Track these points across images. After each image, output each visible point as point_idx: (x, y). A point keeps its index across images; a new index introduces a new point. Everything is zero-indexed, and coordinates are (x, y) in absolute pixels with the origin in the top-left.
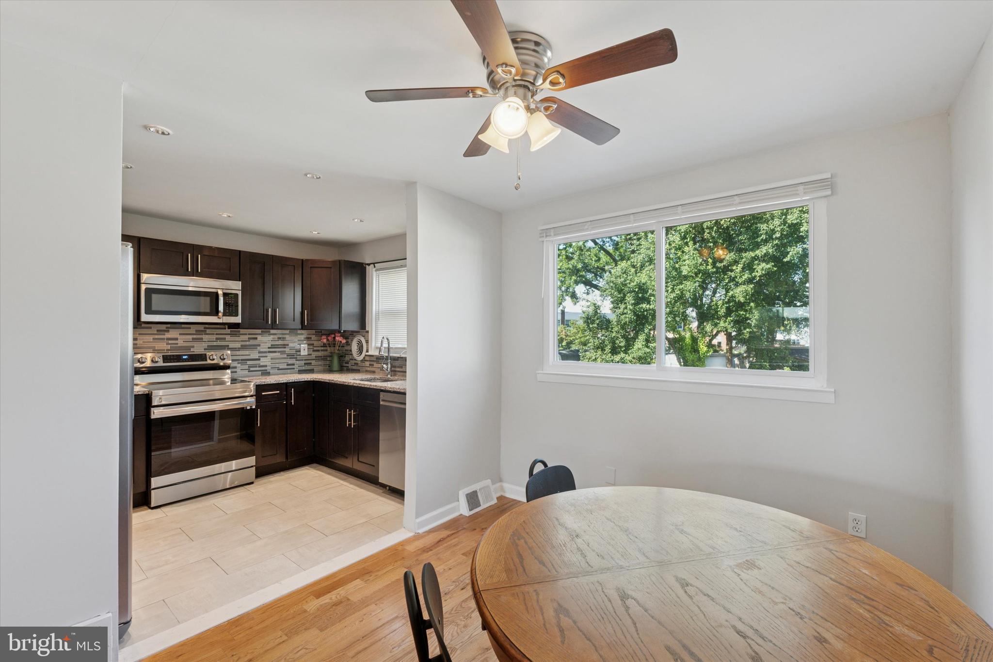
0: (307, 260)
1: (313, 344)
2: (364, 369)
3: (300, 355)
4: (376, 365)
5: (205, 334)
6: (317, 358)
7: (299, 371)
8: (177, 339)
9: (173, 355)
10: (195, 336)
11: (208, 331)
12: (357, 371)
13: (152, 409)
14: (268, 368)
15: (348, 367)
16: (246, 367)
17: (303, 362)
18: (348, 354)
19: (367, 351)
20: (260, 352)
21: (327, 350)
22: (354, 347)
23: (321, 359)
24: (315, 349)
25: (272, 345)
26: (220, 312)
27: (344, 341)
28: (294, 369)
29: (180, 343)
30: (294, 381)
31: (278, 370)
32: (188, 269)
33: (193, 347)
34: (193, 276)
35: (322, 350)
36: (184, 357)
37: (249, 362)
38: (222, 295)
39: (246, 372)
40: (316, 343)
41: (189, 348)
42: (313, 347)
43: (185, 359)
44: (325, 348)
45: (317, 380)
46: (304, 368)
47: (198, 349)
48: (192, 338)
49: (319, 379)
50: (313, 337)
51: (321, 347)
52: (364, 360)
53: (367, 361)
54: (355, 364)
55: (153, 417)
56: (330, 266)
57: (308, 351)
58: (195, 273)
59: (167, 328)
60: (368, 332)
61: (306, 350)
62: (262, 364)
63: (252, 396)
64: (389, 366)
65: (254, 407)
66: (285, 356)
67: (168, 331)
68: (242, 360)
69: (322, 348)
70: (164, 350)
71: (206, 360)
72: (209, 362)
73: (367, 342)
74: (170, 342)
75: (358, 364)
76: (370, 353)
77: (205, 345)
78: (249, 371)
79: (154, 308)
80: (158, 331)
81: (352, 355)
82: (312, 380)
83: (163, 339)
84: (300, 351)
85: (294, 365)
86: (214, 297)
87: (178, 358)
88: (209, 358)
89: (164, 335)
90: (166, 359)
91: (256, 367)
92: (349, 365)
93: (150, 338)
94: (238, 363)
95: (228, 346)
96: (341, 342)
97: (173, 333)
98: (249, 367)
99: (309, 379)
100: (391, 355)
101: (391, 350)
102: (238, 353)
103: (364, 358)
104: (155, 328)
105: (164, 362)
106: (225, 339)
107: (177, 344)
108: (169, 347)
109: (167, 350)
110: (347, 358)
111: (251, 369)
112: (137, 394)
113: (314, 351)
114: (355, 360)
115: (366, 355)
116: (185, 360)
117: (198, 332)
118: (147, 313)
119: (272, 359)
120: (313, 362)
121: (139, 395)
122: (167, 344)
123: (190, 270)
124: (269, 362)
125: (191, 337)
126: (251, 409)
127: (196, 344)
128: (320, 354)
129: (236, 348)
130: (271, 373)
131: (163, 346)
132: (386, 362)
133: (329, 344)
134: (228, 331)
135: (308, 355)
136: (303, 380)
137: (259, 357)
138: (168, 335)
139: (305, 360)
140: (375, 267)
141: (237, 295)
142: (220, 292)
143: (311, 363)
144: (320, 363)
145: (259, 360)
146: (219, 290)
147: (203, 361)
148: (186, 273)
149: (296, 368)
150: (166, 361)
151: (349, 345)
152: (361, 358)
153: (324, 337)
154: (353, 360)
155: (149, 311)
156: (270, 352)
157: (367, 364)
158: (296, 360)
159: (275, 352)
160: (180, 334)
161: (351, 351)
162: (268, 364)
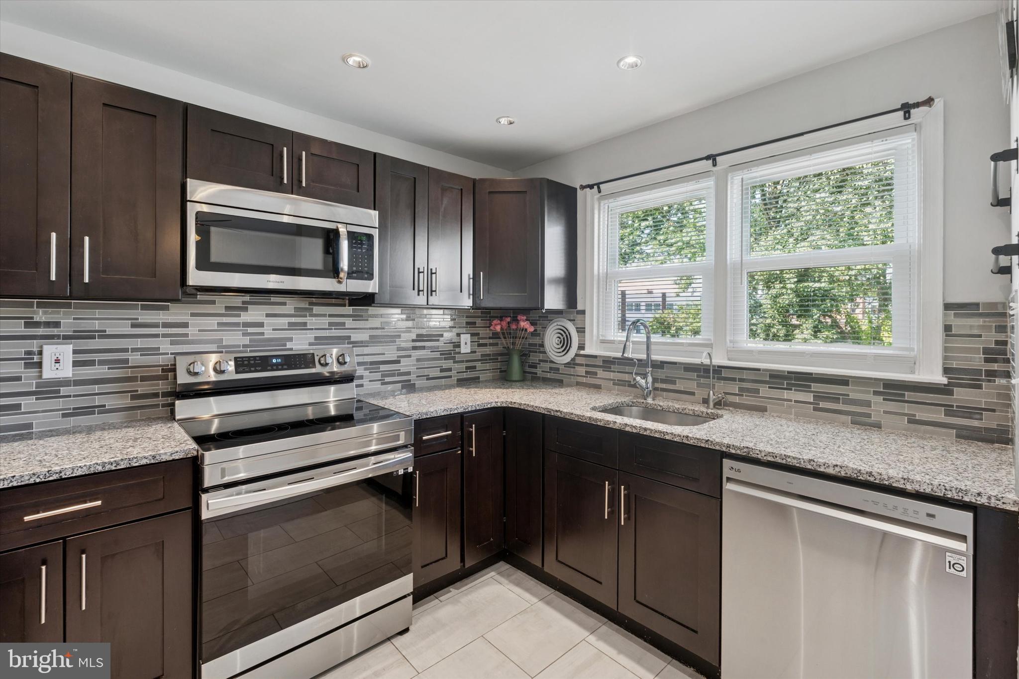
0: (483, 181)
1: (478, 334)
2: (573, 380)
3: (459, 353)
4: (601, 373)
5: (311, 315)
6: (485, 358)
7: (458, 380)
8: (261, 325)
9: (255, 357)
10: (293, 320)
11: (317, 310)
12: (559, 383)
13: (204, 497)
14: (412, 377)
15: (536, 374)
16: (378, 376)
17: (464, 365)
18: (536, 352)
19: (581, 347)
20: (399, 349)
21: (497, 344)
22: (551, 339)
23: (490, 359)
24: (481, 341)
25: (418, 336)
26: (342, 270)
27: (531, 329)
28: (450, 377)
29: (268, 332)
30: (474, 409)
31: (427, 379)
32: (282, 179)
33: (291, 339)
34: (292, 194)
35: (491, 345)
36: (274, 361)
37: (383, 368)
38: (346, 237)
39: (377, 386)
40: (482, 332)
41: (283, 341)
42: (478, 339)
43: (277, 364)
44: (495, 341)
45: (517, 406)
46: (465, 376)
47: (299, 343)
48: (289, 323)
49: (520, 404)
50: (479, 321)
51: (490, 338)
52: (572, 364)
53: (581, 365)
54: (551, 368)
55: (205, 515)
56: (524, 190)
57: (471, 346)
58: (295, 188)
59: (244, 303)
60: (583, 312)
61: (469, 343)
62: (403, 370)
63: (404, 447)
64: (650, 379)
65: (410, 470)
66: (437, 355)
67: (246, 309)
68: (372, 363)
69: (491, 341)
70: (239, 346)
71: (314, 366)
72: (318, 369)
73: (581, 331)
74: (250, 330)
75: (558, 369)
76: (587, 351)
77: (311, 336)
78: (383, 384)
79: (214, 258)
80: (227, 308)
81: (545, 352)
82: (504, 405)
83: (237, 324)
84: (459, 346)
85: (450, 370)
86: (330, 238)
87: (263, 363)
88: (319, 361)
89: (239, 316)
90: (242, 364)
91: (393, 375)
92: (539, 371)
93: (213, 322)
94: (366, 369)
95: (349, 337)
96: (526, 330)
97: (255, 314)
98: (383, 376)
99: (499, 404)
100: (654, 357)
101: (653, 347)
102: (366, 350)
103: (573, 359)
104: (222, 301)
105: (237, 372)
106: (344, 324)
107: (263, 334)
108: (246, 340)
109: (244, 346)
110: (534, 358)
111: (387, 379)
112: (171, 458)
113: (479, 345)
114: (552, 362)
115: (577, 355)
116: (277, 367)
117: (299, 312)
118: (200, 267)
119: (418, 360)
120: (478, 365)
121: (173, 460)
122: (244, 335)
123: (285, 182)
124: (414, 365)
125: (286, 320)
126: (406, 474)
127: (295, 335)
128: (488, 350)
129: (362, 342)
130: (417, 386)
131: (236, 339)
132: (642, 370)
133: (503, 334)
134: (349, 310)
135: (472, 352)
136: (489, 406)
137: (398, 357)
138: (245, 317)
139: (467, 361)
140: (600, 192)
141: (370, 237)
142: (342, 230)
143: (475, 367)
144: (488, 366)
145: (398, 362)
146: (340, 226)
147: (307, 367)
148: (278, 187)
149: (454, 376)
150: (241, 369)
151: (539, 335)
152: (568, 358)
153: (495, 322)
154: (546, 361)
155: (204, 264)
156: (414, 348)
157: (581, 370)
158: (454, 362)
159: (423, 348)
160: (268, 315)
161: (542, 345)
162: (412, 369)
